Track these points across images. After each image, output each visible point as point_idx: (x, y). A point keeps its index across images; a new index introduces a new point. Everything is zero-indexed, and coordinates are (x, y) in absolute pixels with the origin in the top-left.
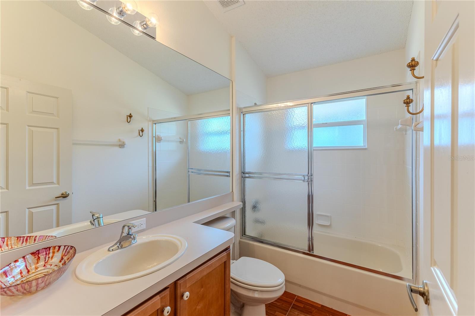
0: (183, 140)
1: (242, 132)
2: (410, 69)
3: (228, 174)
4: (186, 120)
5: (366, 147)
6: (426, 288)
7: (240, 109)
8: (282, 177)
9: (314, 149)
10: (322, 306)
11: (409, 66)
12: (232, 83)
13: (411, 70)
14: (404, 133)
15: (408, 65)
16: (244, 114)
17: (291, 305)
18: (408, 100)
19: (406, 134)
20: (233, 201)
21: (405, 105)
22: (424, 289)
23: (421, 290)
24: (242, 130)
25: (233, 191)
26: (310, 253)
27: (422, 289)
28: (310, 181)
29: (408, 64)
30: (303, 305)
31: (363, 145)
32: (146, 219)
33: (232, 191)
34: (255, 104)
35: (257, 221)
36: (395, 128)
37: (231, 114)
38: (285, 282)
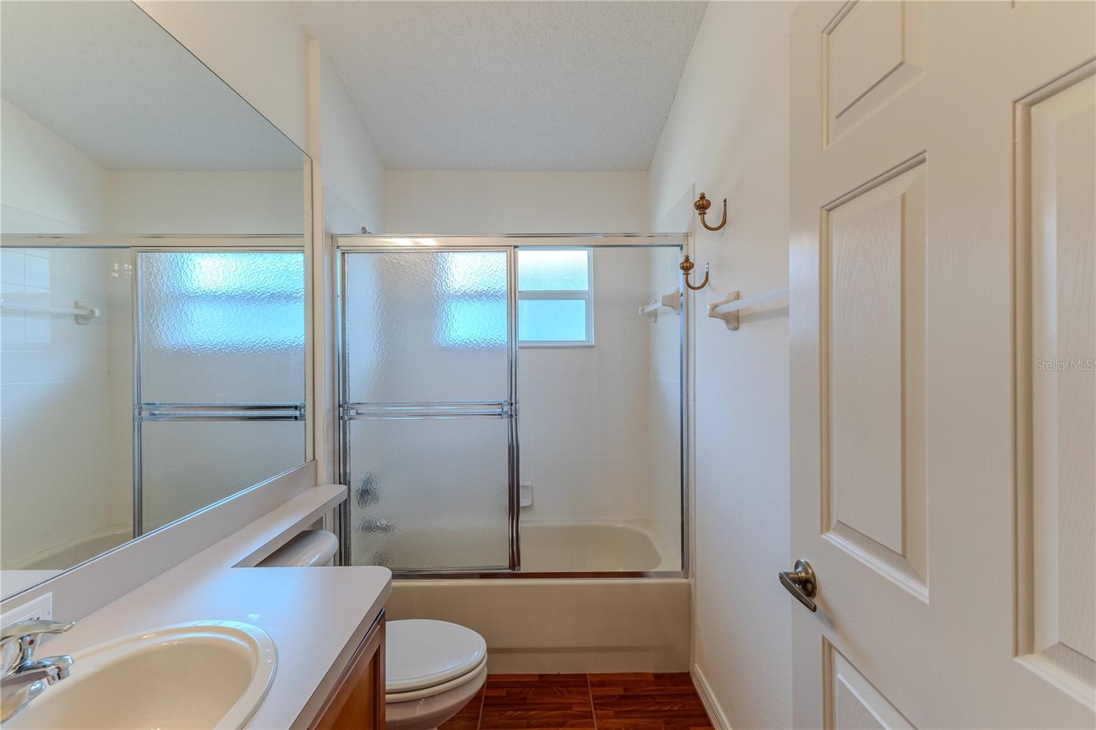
0: (92, 312)
1: (339, 300)
2: (698, 212)
3: (297, 413)
4: (129, 247)
5: (593, 344)
6: (810, 571)
7: (332, 237)
8: (431, 411)
9: (521, 345)
10: (541, 676)
11: (699, 205)
12: (310, 162)
13: (700, 214)
14: (653, 319)
15: (698, 203)
16: (343, 254)
17: (481, 701)
18: (688, 264)
19: (656, 321)
20: (316, 485)
21: (683, 272)
22: (807, 573)
23: (802, 577)
24: (339, 292)
25: (316, 458)
26: (514, 572)
27: (803, 574)
28: (513, 416)
29: (696, 203)
30: (506, 689)
31: (584, 339)
32: (53, 594)
33: (312, 459)
34: (364, 230)
35: (368, 528)
36: (640, 309)
37: (308, 248)
38: (488, 653)
